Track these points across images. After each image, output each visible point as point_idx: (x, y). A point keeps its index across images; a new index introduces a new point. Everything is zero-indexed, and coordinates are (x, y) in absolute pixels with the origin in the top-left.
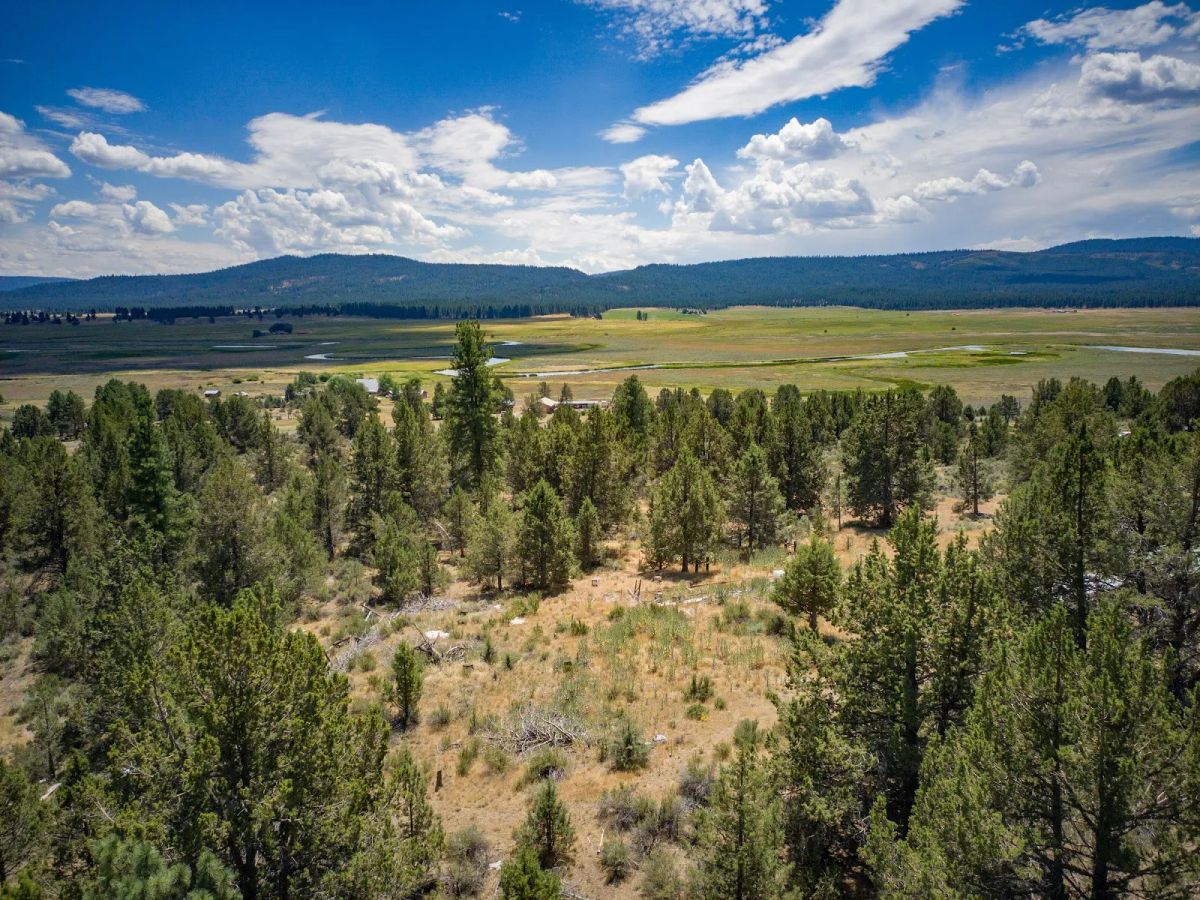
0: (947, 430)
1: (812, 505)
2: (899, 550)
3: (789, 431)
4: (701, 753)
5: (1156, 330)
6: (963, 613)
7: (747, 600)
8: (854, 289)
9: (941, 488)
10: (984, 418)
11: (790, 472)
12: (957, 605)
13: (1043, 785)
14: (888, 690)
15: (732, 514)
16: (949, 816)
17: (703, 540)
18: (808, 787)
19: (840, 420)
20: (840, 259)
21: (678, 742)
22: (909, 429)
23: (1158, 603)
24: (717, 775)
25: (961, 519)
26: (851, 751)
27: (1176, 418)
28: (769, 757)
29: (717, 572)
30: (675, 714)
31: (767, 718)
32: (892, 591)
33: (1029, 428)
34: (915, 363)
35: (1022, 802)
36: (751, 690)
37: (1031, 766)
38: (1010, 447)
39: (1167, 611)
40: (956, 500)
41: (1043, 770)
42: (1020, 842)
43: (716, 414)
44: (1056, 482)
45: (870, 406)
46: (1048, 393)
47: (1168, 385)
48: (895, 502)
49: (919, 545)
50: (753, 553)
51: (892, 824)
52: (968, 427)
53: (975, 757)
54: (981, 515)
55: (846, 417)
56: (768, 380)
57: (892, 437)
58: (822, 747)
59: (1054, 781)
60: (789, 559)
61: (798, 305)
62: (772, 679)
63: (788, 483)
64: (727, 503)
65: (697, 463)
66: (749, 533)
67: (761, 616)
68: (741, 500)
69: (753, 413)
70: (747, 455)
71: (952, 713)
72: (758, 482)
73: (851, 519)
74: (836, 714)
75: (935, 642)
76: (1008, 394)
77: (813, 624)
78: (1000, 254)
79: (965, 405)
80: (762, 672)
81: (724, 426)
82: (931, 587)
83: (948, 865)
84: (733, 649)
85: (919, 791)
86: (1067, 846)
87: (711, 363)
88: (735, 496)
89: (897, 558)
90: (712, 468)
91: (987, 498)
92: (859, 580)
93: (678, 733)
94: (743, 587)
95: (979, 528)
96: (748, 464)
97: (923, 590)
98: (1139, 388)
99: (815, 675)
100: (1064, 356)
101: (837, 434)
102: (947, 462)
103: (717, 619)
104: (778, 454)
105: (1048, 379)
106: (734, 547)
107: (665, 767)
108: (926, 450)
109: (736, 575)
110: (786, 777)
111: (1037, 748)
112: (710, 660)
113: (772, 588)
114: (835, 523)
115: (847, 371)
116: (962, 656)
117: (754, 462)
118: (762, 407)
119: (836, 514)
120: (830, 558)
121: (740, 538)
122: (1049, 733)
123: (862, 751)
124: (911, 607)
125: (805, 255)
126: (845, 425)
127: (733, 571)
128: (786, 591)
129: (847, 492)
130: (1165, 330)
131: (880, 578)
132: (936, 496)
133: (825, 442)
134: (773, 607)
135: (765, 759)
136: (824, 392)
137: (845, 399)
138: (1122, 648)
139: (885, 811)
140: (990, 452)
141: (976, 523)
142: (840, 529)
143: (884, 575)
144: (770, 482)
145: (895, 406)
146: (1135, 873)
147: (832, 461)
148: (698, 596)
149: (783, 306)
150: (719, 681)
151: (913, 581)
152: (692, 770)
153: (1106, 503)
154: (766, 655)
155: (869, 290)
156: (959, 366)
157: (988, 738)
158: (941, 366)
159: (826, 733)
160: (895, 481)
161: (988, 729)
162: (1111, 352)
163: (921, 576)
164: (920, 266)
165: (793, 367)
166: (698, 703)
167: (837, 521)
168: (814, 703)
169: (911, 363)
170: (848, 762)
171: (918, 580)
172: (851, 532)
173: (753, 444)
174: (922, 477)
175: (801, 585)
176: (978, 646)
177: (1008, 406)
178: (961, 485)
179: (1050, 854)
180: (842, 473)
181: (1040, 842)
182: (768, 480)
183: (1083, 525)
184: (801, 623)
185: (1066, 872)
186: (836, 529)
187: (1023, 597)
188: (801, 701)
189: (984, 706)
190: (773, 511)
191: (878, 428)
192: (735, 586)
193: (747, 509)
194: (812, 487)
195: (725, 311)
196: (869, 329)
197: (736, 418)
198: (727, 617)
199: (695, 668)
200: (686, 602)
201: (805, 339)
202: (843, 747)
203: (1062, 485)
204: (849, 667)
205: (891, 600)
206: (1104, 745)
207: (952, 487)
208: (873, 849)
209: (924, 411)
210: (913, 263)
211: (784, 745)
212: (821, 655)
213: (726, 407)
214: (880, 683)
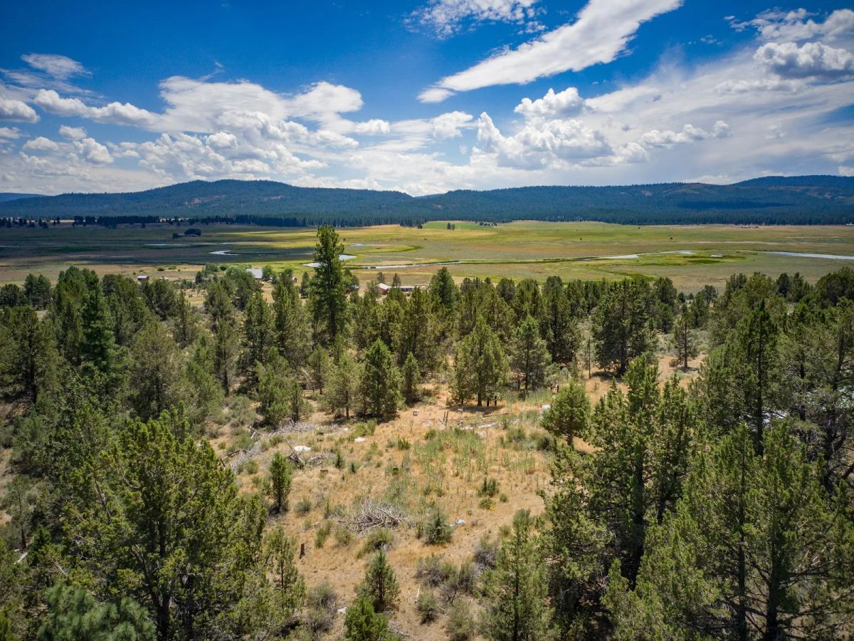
0: (666, 309)
1: (570, 360)
2: (631, 387)
3: (554, 308)
4: (490, 532)
5: (813, 241)
6: (675, 433)
7: (524, 426)
8: (601, 210)
9: (662, 349)
10: (692, 301)
11: (555, 336)
12: (671, 426)
13: (732, 552)
14: (622, 487)
15: (513, 365)
16: (665, 573)
17: (493, 384)
18: (565, 554)
19: (591, 301)
21: (474, 525)
22: (639, 307)
23: (814, 427)
24: (500, 547)
25: (675, 371)
26: (596, 529)
27: (827, 302)
28: (538, 534)
29: (502, 407)
30: (471, 505)
31: (537, 508)
32: (626, 416)
33: (723, 307)
34: (643, 262)
35: (717, 563)
36: (526, 489)
37: (723, 539)
38: (710, 321)
39: (820, 433)
40: (672, 358)
41: (732, 541)
42: (715, 591)
43: (503, 295)
44: (743, 342)
45: (611, 290)
46: (737, 284)
47: (823, 279)
48: (629, 358)
49: (645, 383)
50: (528, 394)
51: (625, 579)
52: (681, 307)
53: (684, 532)
54: (689, 368)
55: (595, 299)
56: (539, 272)
57: (627, 312)
58: (575, 526)
59: (740, 549)
60: (554, 397)
61: (562, 220)
62: (541, 481)
63: (553, 344)
64: (510, 358)
65: (489, 329)
66: (526, 379)
67: (533, 437)
68: (520, 357)
69: (529, 295)
70: (525, 324)
71: (668, 503)
72: (532, 343)
73: (598, 370)
74: (585, 504)
76: (709, 285)
77: (570, 442)
78: (705, 186)
79: (679, 292)
80: (533, 476)
81: (509, 303)
82: (654, 413)
83: (665, 608)
84: (513, 460)
85: (644, 557)
86: (749, 595)
87: (501, 260)
88: (516, 352)
89: (630, 393)
90: (499, 333)
91: (693, 357)
92: (603, 409)
93: (474, 518)
94: (521, 417)
95: (688, 377)
96: (525, 330)
97: (648, 417)
98: (801, 281)
99: (571, 476)
100: (749, 258)
101: (588, 311)
102: (666, 331)
103: (502, 439)
104: (547, 323)
105: (738, 274)
106: (515, 389)
107: (464, 542)
108: (651, 322)
109: (516, 409)
110: (549, 548)
111: (727, 525)
112: (497, 468)
113: (541, 418)
114: (586, 373)
115: (596, 268)
116: (675, 461)
117: (530, 329)
118: (535, 290)
119: (587, 367)
120: (583, 396)
121: (519, 382)
122: (736, 515)
123: (604, 529)
124: (640, 428)
125: (566, 185)
126: (594, 305)
127: (514, 406)
128: (551, 419)
129: (595, 351)
130: (820, 241)
131: (618, 407)
132: (658, 355)
133: (580, 316)
134: (542, 431)
135: (535, 536)
136: (579, 281)
137: (595, 286)
138: (788, 454)
139: (620, 570)
140: (696, 325)
141: (686, 374)
142: (590, 377)
143: (620, 404)
144: (541, 343)
145: (630, 290)
146: (796, 614)
147: (585, 330)
148: (489, 423)
149: (551, 221)
150: (502, 482)
151: (641, 409)
152: (483, 544)
153: (778, 357)
154: (537, 464)
155: (612, 210)
156: (675, 265)
157: (693, 519)
158: (663, 265)
159: (578, 517)
160: (629, 344)
161: (693, 511)
163: (647, 405)
164: (648, 194)
165: (557, 264)
166: (488, 497)
167: (588, 371)
168: (570, 496)
169: (641, 262)
170: (594, 537)
171: (644, 408)
172: (598, 379)
173: (529, 316)
174: (648, 341)
175: (562, 415)
176: (686, 455)
177: (709, 292)
178: (676, 347)
179: (736, 600)
180: (592, 339)
181: (729, 592)
182: (539, 341)
183: (761, 372)
184: (562, 441)
185: (748, 613)
186: (588, 377)
187: (719, 423)
188: (561, 495)
189: (690, 496)
190: (542, 364)
191: (617, 306)
192: (515, 416)
193: (524, 362)
194: (570, 348)
195: (510, 224)
196: (612, 238)
197: (517, 298)
198: (509, 438)
199: (486, 473)
200: (480, 427)
201: (566, 244)
202: (591, 526)
203: (747, 343)
204: (595, 469)
205: (625, 423)
206: (775, 522)
207: (669, 349)
208: (611, 598)
209: (650, 295)
210: (643, 192)
211: (549, 526)
212: (576, 462)
213: (510, 290)
214: (617, 482)
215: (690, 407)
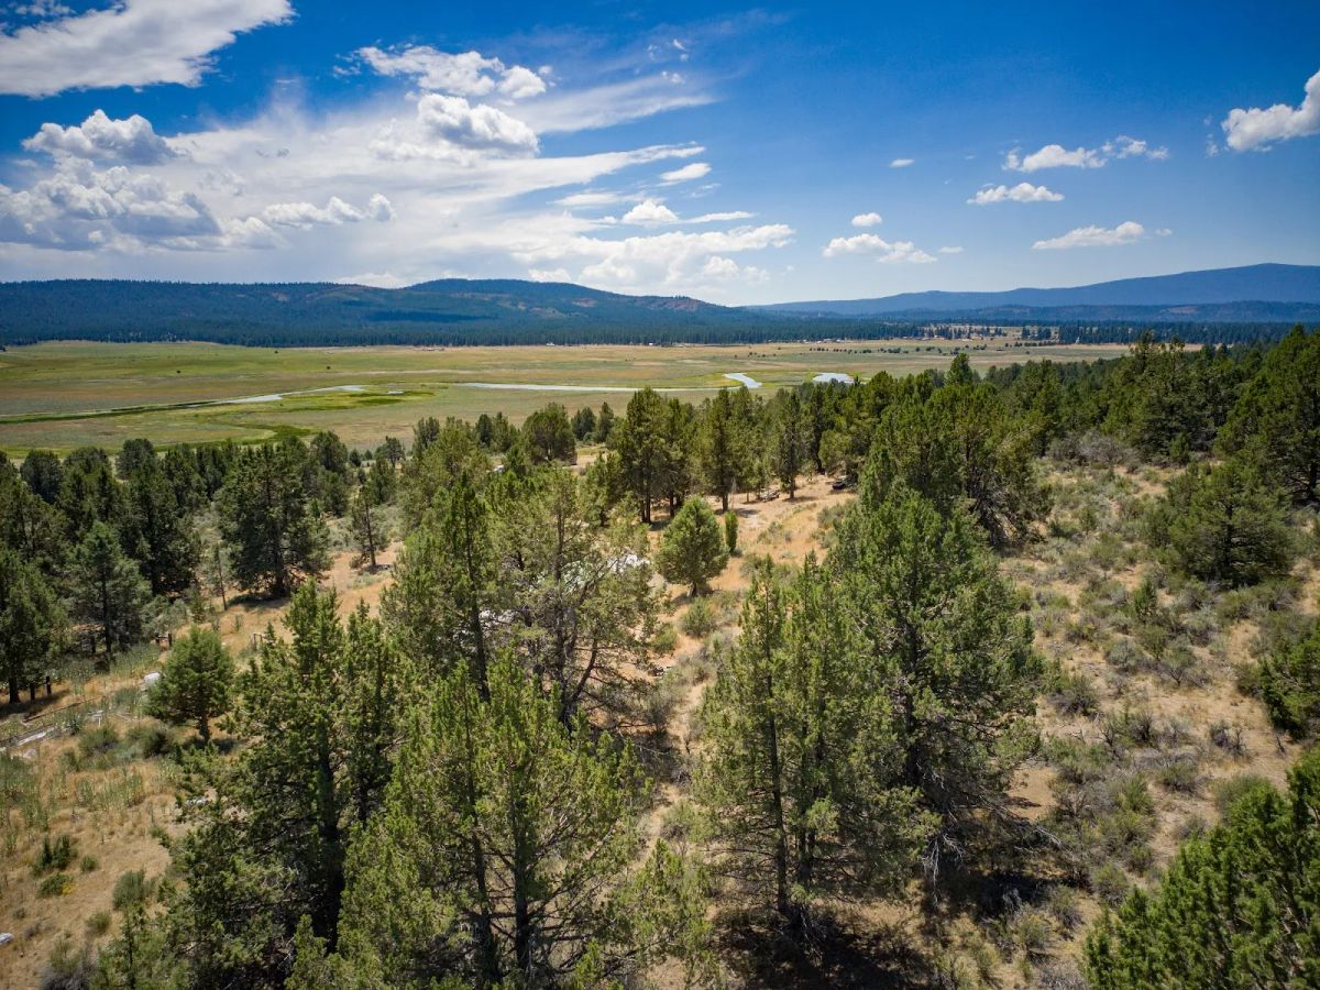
0: (334, 480)
1: (186, 585)
2: (298, 632)
3: (145, 500)
4: (68, 936)
5: (514, 367)
6: (372, 687)
7: (112, 720)
8: (208, 322)
9: (335, 543)
10: (371, 462)
11: (153, 549)
12: (366, 680)
13: (465, 841)
14: (300, 789)
15: (76, 614)
16: (378, 909)
17: (37, 656)
18: (218, 931)
19: (211, 478)
20: (186, 286)
21: (31, 934)
22: (294, 485)
23: (542, 632)
24: (95, 958)
25: (360, 574)
26: (266, 872)
27: (538, 450)
28: (164, 911)
29: (66, 692)
30: (22, 899)
31: (154, 862)
32: (295, 681)
33: (412, 472)
34: (291, 406)
35: (447, 867)
36: (131, 833)
37: (452, 828)
38: (399, 493)
39: (550, 638)
40: (352, 555)
41: (463, 829)
42: (450, 910)
43: (36, 485)
44: (446, 530)
45: (245, 462)
46: (428, 433)
47: (529, 419)
48: (289, 567)
49: (319, 623)
50: (114, 659)
51: (320, 940)
52: (356, 474)
53: (399, 837)
54: (380, 567)
55: (219, 474)
56: (107, 434)
57: (276, 495)
58: (231, 880)
59: (474, 837)
60: (163, 658)
61: (139, 340)
62: (158, 812)
63: (151, 563)
64: (68, 602)
65: (16, 557)
66: (105, 634)
67: (134, 736)
68: (89, 597)
69: (91, 480)
70: (90, 537)
71: (371, 793)
72: (110, 569)
73: (239, 594)
74: (243, 834)
75: (347, 725)
76: (391, 436)
77: (205, 731)
78: (366, 290)
79: (350, 450)
80: (142, 807)
81: (51, 500)
82: (336, 665)
83: (384, 960)
84: (100, 788)
85: (345, 893)
86: (491, 895)
87: (23, 415)
88: (79, 591)
89: (297, 642)
90: (40, 559)
91: (382, 549)
92: (256, 676)
93: (29, 923)
94: (104, 705)
95: (379, 581)
96: (93, 548)
97: (329, 673)
98: (505, 424)
99: (212, 795)
100: (439, 394)
101: (208, 495)
102: (339, 514)
103: (70, 755)
104: (134, 529)
105: (427, 419)
106: (86, 655)
107: (16, 973)
108: (315, 505)
109: (93, 692)
110: (188, 929)
111: (455, 809)
112: (67, 812)
113: (145, 698)
114: (218, 602)
115: (212, 419)
116: (376, 729)
117: (102, 545)
118: (104, 473)
119: (219, 591)
120: (218, 649)
121: (93, 643)
122: (464, 790)
123: (279, 869)
124: (318, 694)
125: (139, 279)
126: (218, 484)
127: (88, 687)
128: (164, 700)
129: (229, 563)
130: (521, 367)
131: (280, 667)
132: (331, 553)
133: (195, 506)
134: (148, 722)
135: (160, 915)
136: (186, 446)
137: (214, 453)
138: (518, 692)
139: (311, 930)
140: (381, 499)
141: (376, 577)
142: (226, 608)
143: (284, 663)
144: (127, 567)
145: (275, 460)
146: (548, 897)
147: (207, 529)
148: (40, 730)
149: (117, 341)
150: (83, 835)
151: (317, 665)
152: (57, 964)
153: (491, 547)
154: (147, 784)
155: (227, 324)
156: (339, 408)
157: (409, 814)
158: (320, 409)
159: (233, 863)
160: (285, 543)
161: (409, 804)
162: (478, 389)
163: (325, 656)
164: (282, 298)
165: (140, 416)
166: (56, 871)
167: (221, 599)
168: (215, 829)
169: (286, 406)
170: (264, 886)
171: (322, 661)
172: (240, 610)
173: (97, 522)
174: (314, 536)
175: (183, 688)
176: (391, 715)
177: (393, 449)
178: (356, 538)
179: (477, 909)
180: (220, 541)
181: (468, 902)
182: (125, 564)
183: (474, 570)
184: (190, 731)
185: (495, 921)
186: (222, 608)
187: (427, 651)
188: (199, 833)
189: (402, 782)
190: (135, 602)
191: (258, 487)
192: (94, 706)
193: (99, 605)
194: (184, 564)
195: (34, 347)
196: (233, 369)
197: (69, 491)
198: (87, 749)
199: (46, 829)
200: (21, 743)
201: (154, 382)
202: (256, 871)
203: (452, 533)
204: (254, 777)
205: (295, 691)
206: (512, 789)
207: (347, 540)
208: (302, 975)
209: (308, 460)
210: (274, 295)
211: (183, 889)
212: (219, 774)
213: (52, 474)
214: (291, 784)
215: (390, 644)
